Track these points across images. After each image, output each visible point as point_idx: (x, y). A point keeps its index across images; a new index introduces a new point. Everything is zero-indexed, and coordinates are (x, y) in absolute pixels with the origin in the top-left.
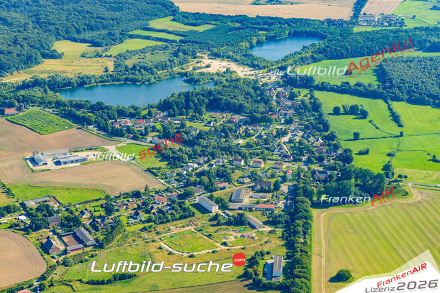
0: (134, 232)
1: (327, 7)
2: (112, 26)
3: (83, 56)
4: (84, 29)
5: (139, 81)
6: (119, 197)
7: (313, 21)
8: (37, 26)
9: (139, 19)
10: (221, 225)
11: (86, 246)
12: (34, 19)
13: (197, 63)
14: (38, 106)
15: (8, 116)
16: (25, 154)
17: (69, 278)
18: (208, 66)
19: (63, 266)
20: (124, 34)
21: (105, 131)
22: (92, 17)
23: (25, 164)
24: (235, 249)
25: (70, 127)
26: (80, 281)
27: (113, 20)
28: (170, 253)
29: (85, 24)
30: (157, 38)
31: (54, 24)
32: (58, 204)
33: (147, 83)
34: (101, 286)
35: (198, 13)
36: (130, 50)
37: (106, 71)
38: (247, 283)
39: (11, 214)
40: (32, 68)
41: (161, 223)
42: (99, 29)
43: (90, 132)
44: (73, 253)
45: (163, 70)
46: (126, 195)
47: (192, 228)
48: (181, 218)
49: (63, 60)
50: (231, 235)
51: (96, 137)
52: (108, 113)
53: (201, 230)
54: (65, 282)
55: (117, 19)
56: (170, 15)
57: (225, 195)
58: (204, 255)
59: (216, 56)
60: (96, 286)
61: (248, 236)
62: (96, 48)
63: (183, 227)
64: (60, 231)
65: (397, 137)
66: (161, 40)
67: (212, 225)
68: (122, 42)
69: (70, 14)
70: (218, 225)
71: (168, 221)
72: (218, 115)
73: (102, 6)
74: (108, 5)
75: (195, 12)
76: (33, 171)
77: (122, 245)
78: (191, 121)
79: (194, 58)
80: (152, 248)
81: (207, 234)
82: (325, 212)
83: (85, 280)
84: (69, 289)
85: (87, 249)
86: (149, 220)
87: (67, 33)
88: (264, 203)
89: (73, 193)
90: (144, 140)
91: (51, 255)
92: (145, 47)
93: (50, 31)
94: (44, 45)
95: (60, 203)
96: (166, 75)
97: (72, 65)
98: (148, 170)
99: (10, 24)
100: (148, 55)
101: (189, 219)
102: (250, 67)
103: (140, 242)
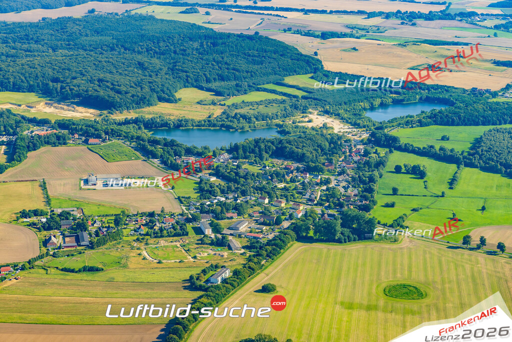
0: (127, 241)
1: (487, 76)
2: (244, 78)
3: (198, 103)
4: (215, 79)
5: (233, 128)
6: (137, 215)
7: (456, 88)
8: (170, 72)
9: (275, 74)
10: (204, 244)
11: (80, 246)
12: (171, 66)
13: (302, 117)
14: (122, 139)
15: (90, 145)
16: (84, 176)
17: (50, 265)
18: (310, 121)
19: (51, 257)
20: (251, 86)
21: (165, 165)
22: (228, 69)
23: (78, 183)
24: (200, 262)
25: (136, 159)
26: (57, 268)
27: (247, 72)
28: (144, 259)
29: (217, 75)
30: (281, 93)
31: (186, 72)
32: (82, 214)
33: (239, 131)
34: (69, 273)
35: (340, 73)
36: (246, 101)
37: (209, 117)
38: (186, 285)
39: (37, 217)
40: (143, 109)
41: (155, 237)
42: (229, 80)
43: (152, 165)
44: (65, 249)
45: (263, 120)
46: (143, 214)
47: (178, 244)
48: (175, 235)
49: (177, 105)
50: (207, 252)
51: (155, 169)
52: (175, 150)
53: (184, 246)
54: (44, 267)
55: (252, 72)
56: (311, 73)
57: (228, 224)
58: (171, 263)
59: (327, 112)
60: (66, 273)
61: (219, 254)
62: (215, 97)
63: (171, 242)
64: (66, 233)
65: (438, 196)
66: (284, 94)
67: (197, 244)
68: (245, 93)
69: (207, 64)
70: (201, 244)
71: (162, 236)
72: (280, 162)
73: (245, 58)
74: (250, 59)
75: (338, 71)
76: (81, 189)
77: (110, 249)
78: (250, 165)
79: (303, 113)
80: (134, 253)
81: (187, 249)
82: (305, 245)
83: (61, 268)
84: (44, 272)
85: (78, 248)
86: (147, 234)
87: (196, 81)
88: (257, 233)
89: (101, 208)
90: (194, 175)
91: (48, 248)
92: (264, 99)
93: (180, 77)
94: (165, 89)
95: (83, 214)
96: (263, 126)
97: (182, 110)
98: (179, 198)
99: (146, 69)
100: (261, 107)
101: (181, 237)
102: (352, 125)
103: (127, 248)
